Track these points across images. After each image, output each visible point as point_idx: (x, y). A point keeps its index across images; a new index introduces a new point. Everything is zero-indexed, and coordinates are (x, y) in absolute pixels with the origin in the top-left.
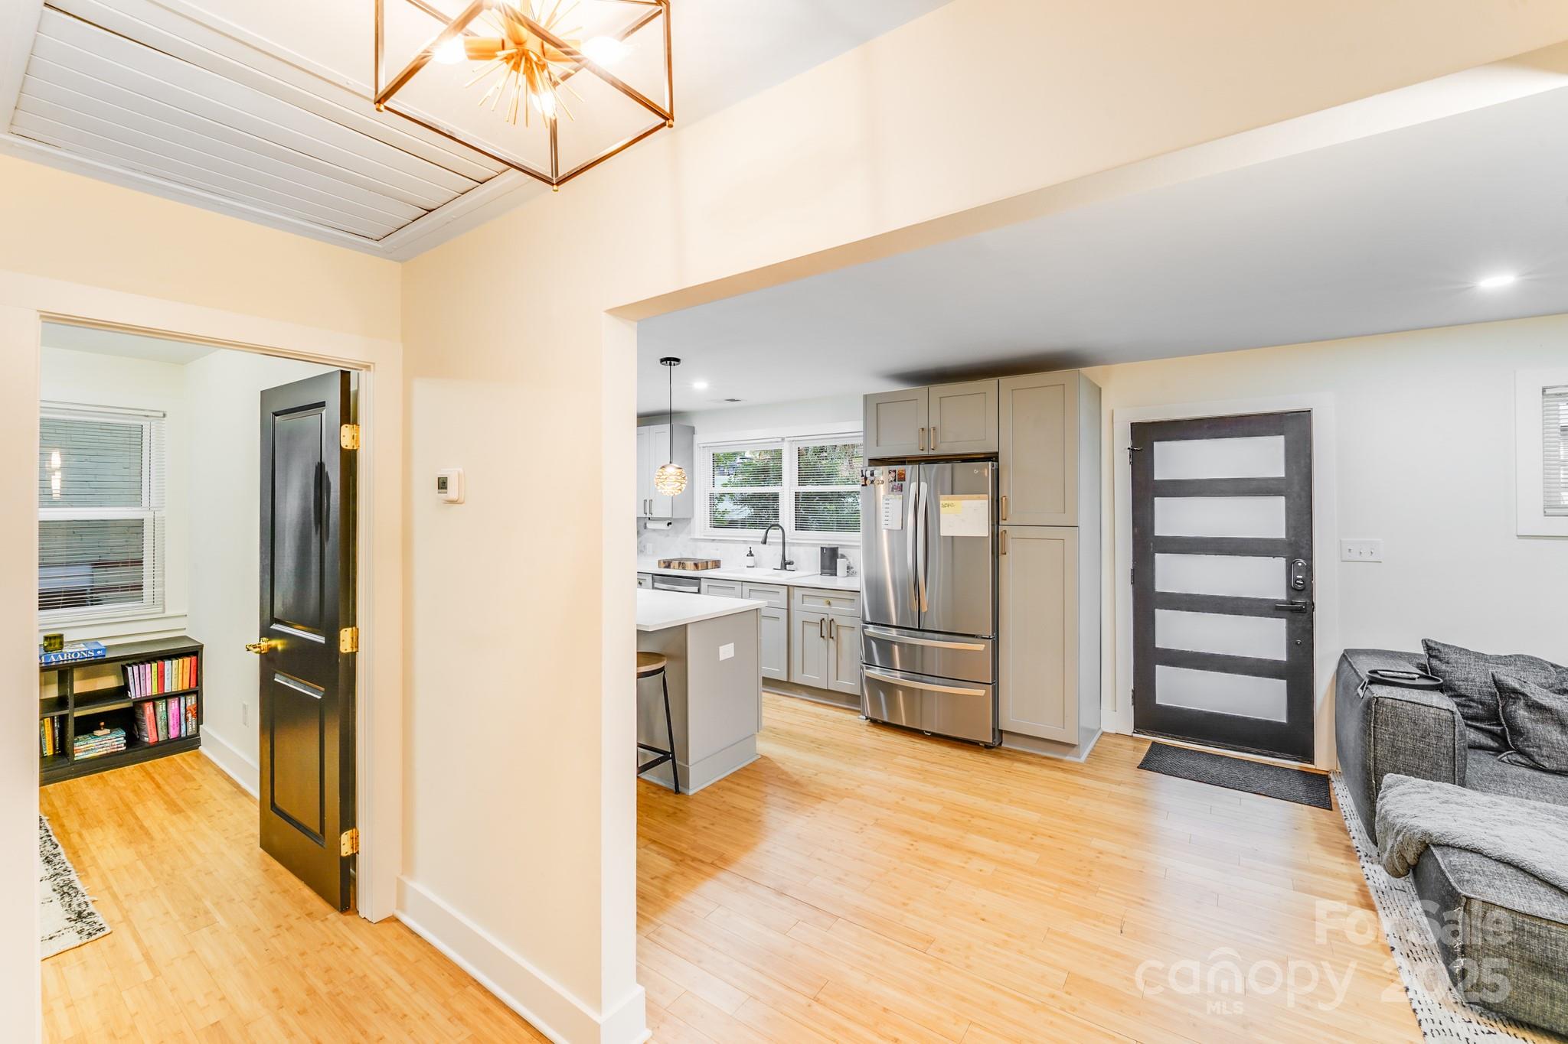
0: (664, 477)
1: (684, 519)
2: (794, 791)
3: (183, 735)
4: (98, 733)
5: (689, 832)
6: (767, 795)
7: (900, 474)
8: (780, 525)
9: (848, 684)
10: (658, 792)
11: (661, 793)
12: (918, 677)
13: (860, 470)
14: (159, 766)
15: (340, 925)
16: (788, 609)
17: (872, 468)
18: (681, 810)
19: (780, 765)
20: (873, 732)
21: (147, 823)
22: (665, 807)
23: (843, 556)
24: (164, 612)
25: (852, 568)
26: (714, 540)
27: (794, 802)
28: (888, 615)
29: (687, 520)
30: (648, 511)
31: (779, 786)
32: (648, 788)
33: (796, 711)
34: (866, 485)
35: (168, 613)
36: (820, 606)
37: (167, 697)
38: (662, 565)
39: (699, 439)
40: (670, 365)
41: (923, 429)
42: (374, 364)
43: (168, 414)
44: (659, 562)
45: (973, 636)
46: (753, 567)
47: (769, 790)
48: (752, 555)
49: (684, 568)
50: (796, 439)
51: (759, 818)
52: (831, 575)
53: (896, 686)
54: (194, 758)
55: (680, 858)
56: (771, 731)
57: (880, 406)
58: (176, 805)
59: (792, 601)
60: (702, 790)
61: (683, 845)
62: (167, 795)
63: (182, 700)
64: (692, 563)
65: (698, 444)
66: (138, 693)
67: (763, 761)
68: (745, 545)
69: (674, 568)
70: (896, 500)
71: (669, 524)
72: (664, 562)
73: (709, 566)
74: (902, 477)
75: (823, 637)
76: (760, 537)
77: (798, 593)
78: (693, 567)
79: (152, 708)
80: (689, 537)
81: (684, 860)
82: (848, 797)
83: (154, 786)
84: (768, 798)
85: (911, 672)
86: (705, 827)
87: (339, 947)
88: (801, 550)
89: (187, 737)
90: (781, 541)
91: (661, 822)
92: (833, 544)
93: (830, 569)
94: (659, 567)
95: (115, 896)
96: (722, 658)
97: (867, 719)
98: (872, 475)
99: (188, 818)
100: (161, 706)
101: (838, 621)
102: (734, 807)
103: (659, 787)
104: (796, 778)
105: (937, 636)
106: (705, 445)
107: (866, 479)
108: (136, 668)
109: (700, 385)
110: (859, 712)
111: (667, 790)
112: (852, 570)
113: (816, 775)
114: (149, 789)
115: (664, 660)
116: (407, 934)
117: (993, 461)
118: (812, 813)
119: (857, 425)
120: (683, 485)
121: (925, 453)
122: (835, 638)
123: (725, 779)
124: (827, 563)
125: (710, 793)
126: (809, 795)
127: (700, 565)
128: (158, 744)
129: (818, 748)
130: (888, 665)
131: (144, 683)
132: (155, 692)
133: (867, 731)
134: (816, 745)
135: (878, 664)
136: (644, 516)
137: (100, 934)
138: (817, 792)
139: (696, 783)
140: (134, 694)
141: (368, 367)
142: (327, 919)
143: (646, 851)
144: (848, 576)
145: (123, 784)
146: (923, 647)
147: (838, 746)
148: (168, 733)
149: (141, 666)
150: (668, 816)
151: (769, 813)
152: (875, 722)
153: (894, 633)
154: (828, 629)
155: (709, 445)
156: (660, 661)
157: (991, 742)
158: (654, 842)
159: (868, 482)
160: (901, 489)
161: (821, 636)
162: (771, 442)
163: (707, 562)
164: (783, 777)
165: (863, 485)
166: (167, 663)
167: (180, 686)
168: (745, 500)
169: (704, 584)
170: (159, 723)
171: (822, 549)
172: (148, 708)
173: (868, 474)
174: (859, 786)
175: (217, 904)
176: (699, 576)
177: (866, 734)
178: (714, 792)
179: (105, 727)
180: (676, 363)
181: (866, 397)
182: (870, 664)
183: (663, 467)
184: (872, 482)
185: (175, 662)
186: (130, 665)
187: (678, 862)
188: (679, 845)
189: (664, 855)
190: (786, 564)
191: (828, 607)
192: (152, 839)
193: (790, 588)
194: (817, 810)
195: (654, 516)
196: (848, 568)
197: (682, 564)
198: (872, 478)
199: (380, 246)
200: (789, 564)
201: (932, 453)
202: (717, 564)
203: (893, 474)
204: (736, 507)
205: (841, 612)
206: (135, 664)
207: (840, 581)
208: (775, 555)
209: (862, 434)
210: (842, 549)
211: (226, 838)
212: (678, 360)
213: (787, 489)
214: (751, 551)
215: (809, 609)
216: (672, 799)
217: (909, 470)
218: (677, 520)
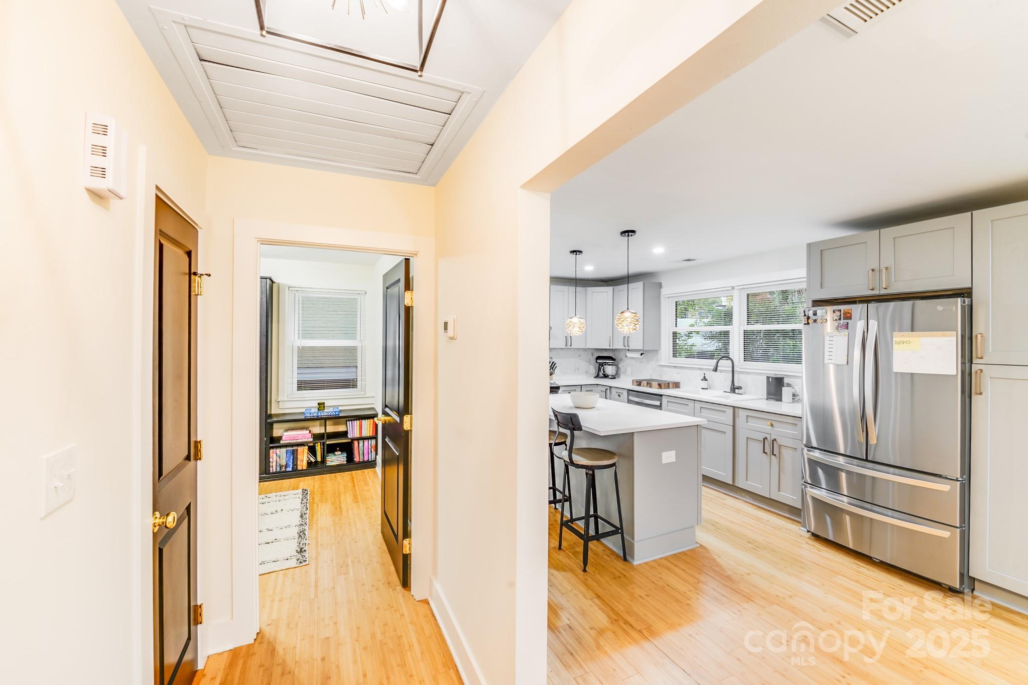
0: (622, 319)
1: (653, 350)
2: (725, 585)
3: (370, 460)
4: (336, 453)
5: (627, 597)
6: (699, 582)
7: (845, 313)
8: (730, 357)
9: (790, 497)
10: (611, 556)
11: (613, 557)
12: (869, 506)
13: (802, 310)
14: (358, 474)
15: (400, 595)
16: (734, 426)
17: (815, 309)
18: (625, 576)
19: (715, 557)
20: (813, 546)
21: (343, 505)
22: (614, 570)
23: (789, 385)
24: (365, 394)
25: (798, 395)
26: (675, 367)
27: (723, 595)
28: (834, 442)
29: (656, 351)
30: (626, 345)
31: (711, 576)
32: (604, 550)
33: (739, 511)
34: (808, 323)
35: (367, 395)
36: (764, 426)
37: (364, 439)
38: (635, 383)
39: (665, 291)
40: (628, 236)
41: (873, 270)
42: (418, 252)
43: (367, 292)
44: (633, 381)
45: (940, 476)
46: (707, 389)
47: (702, 578)
48: (706, 380)
49: (651, 387)
50: (745, 287)
51: (689, 602)
52: (777, 400)
53: (842, 510)
54: (373, 473)
55: (615, 618)
56: (713, 525)
57: (825, 253)
58: (357, 498)
59: (737, 420)
60: (645, 563)
61: (620, 607)
62: (355, 491)
63: (370, 441)
64: (657, 383)
65: (664, 295)
66: (351, 435)
67: (701, 550)
68: (700, 372)
69: (643, 386)
70: (841, 338)
71: (641, 354)
72: (637, 382)
73: (671, 386)
74: (848, 316)
75: (766, 453)
76: (712, 366)
77: (742, 414)
78: (657, 386)
79: (357, 444)
80: (657, 364)
81: (618, 620)
82: (778, 605)
83: (352, 485)
84: (700, 584)
85: (860, 500)
86: (641, 596)
87: (395, 611)
88: (749, 377)
89: (371, 461)
90: (731, 369)
91: (608, 582)
92: (779, 374)
93: (775, 395)
94: (633, 384)
95: (317, 543)
96: (664, 461)
97: (808, 531)
98: (815, 314)
99: (359, 506)
100: (361, 442)
101: (781, 441)
102: (668, 585)
103: (613, 553)
104: (729, 573)
105: (892, 470)
106: (669, 296)
107: (808, 318)
108: (351, 422)
109: (659, 250)
110: (800, 523)
111: (618, 556)
112: (798, 398)
113: (748, 574)
114: (350, 486)
115: (615, 458)
116: (430, 615)
117: (963, 297)
118: (739, 611)
119: (802, 272)
120: (637, 326)
121: (876, 292)
122: (777, 455)
123: (666, 558)
124: (773, 389)
125: (652, 567)
126: (738, 593)
127: (663, 385)
128: (359, 463)
129: (754, 549)
130: (834, 488)
131: (354, 430)
132: (358, 436)
133: (807, 543)
134: (753, 546)
135: (824, 486)
136: (624, 348)
137: (304, 564)
138: (747, 591)
139: (642, 555)
140: (350, 436)
141: (416, 254)
142: (396, 589)
143: (591, 603)
144: (793, 402)
145: (341, 482)
146: (874, 478)
147: (774, 551)
148: (364, 458)
149: (353, 422)
150: (615, 578)
151: (698, 599)
152: (816, 537)
153: (841, 460)
154: (770, 447)
155: (672, 295)
156: (611, 458)
157: (958, 587)
158: (599, 597)
159: (811, 321)
160: (847, 326)
161: (764, 452)
162: (723, 291)
163: (669, 383)
164: (717, 569)
165: (805, 324)
166: (363, 421)
167: (368, 434)
168: (712, 336)
169: (664, 400)
170: (360, 452)
171: (768, 378)
172: (356, 443)
173: (811, 314)
174: (791, 597)
175: (353, 562)
176: (661, 394)
177: (806, 546)
178: (655, 567)
179: (339, 451)
180: (632, 234)
181: (809, 245)
182: (815, 484)
183: (622, 312)
184: (815, 321)
185: (366, 421)
186: (349, 421)
187: (614, 621)
188: (617, 606)
189: (603, 611)
190: (735, 389)
191: (770, 428)
192: (341, 515)
193: (736, 409)
194: (745, 609)
195: (630, 348)
196: (794, 395)
197: (649, 384)
198: (815, 318)
199: (419, 177)
200: (738, 389)
201: (883, 292)
202: (677, 385)
203: (838, 313)
204: (706, 342)
205: (783, 433)
206: (351, 420)
207: (785, 407)
208: (726, 380)
209: (805, 279)
210: (788, 379)
211: (370, 523)
212: (633, 232)
213: (737, 330)
214: (704, 377)
215: (750, 428)
216: (620, 565)
217: (857, 310)
218: (648, 351)
